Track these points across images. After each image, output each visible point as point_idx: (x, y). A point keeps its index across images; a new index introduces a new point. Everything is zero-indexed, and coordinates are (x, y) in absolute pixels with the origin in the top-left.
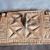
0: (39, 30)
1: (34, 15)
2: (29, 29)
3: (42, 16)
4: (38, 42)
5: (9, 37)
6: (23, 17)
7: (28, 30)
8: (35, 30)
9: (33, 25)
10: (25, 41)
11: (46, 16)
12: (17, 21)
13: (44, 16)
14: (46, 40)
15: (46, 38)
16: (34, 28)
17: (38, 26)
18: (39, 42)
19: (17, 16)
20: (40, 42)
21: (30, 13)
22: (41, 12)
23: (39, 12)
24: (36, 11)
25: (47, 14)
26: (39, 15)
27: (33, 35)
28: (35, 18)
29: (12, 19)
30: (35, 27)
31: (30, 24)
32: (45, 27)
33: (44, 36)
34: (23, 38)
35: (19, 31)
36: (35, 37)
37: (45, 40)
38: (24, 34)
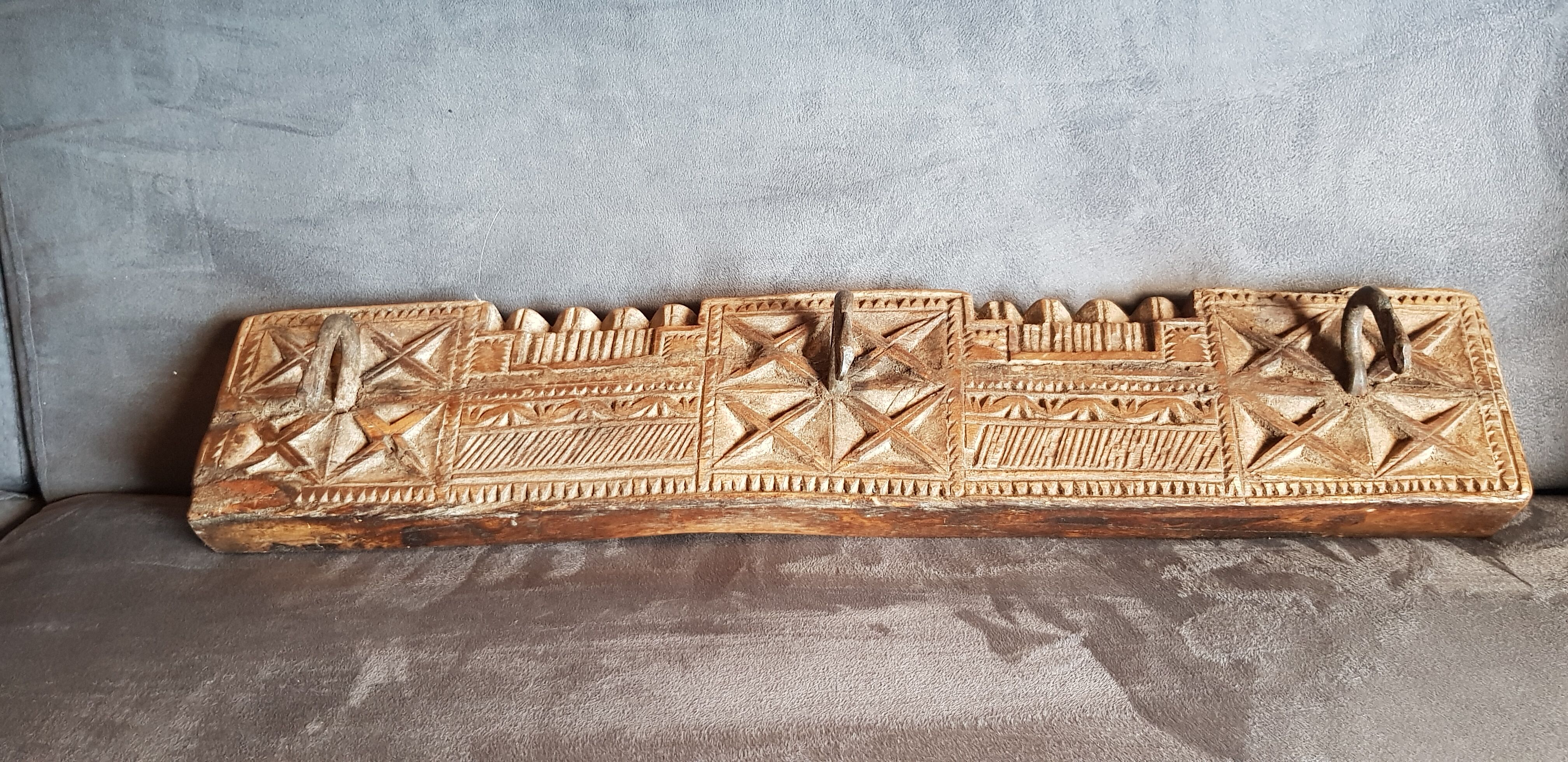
0: (930, 418)
1: (900, 316)
2: (862, 411)
3: (958, 326)
4: (923, 491)
5: (719, 453)
6: (820, 328)
7: (854, 412)
8: (905, 416)
9: (889, 380)
10: (831, 484)
11: (984, 324)
12: (779, 357)
13: (973, 325)
14: (984, 477)
15: (979, 466)
16: (900, 405)
17: (929, 389)
18: (935, 491)
19: (779, 323)
20: (942, 493)
21: (875, 302)
22: (950, 301)
23: (937, 301)
24: (916, 294)
25: (996, 313)
26: (936, 322)
27: (887, 445)
28: (911, 341)
29: (739, 343)
30: (908, 396)
31: (871, 373)
32: (979, 396)
33: (971, 452)
34: (822, 462)
35: (787, 416)
36: (906, 460)
37: (975, 478)
38: (826, 441)
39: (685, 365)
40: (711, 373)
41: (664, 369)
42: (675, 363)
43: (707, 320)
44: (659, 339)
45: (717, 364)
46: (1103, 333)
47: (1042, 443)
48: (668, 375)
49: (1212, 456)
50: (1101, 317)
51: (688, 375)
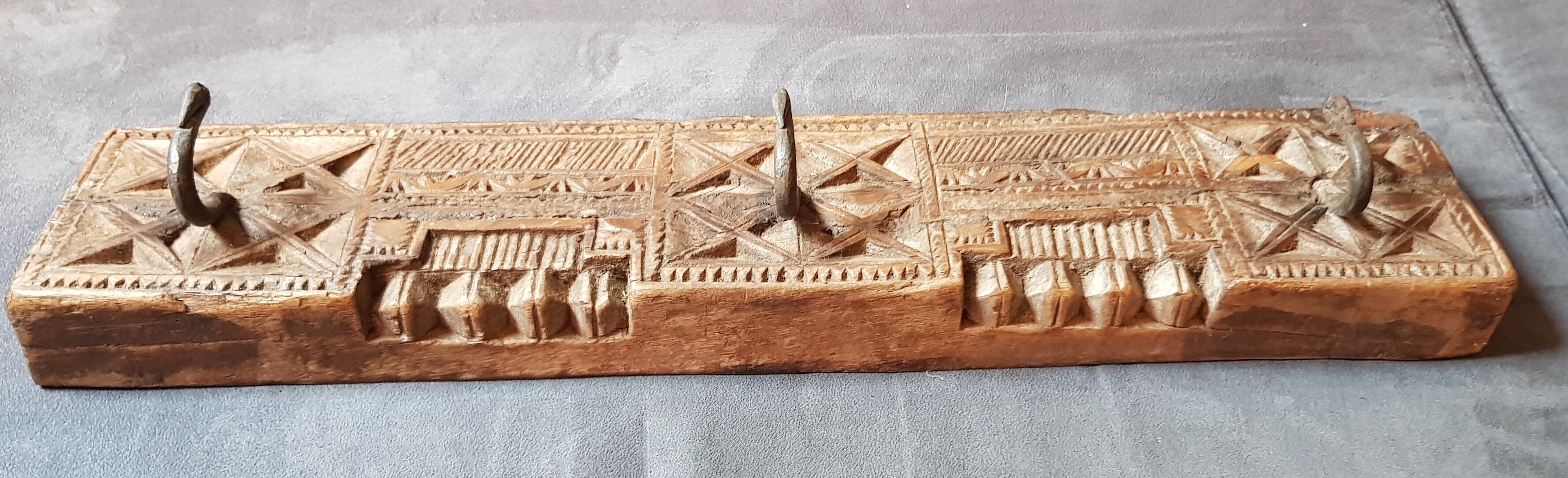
29: (906, 238)
39: (962, 211)
40: (931, 204)
41: (986, 207)
42: (975, 214)
43: (951, 257)
44: (1001, 236)
45: (928, 213)
46: (480, 259)
47: (576, 158)
48: (979, 202)
49: (406, 150)
50: (477, 277)
51: (956, 201)
